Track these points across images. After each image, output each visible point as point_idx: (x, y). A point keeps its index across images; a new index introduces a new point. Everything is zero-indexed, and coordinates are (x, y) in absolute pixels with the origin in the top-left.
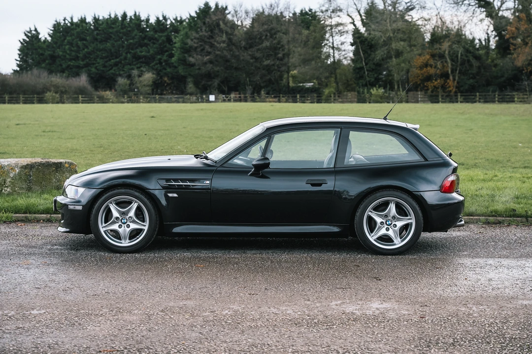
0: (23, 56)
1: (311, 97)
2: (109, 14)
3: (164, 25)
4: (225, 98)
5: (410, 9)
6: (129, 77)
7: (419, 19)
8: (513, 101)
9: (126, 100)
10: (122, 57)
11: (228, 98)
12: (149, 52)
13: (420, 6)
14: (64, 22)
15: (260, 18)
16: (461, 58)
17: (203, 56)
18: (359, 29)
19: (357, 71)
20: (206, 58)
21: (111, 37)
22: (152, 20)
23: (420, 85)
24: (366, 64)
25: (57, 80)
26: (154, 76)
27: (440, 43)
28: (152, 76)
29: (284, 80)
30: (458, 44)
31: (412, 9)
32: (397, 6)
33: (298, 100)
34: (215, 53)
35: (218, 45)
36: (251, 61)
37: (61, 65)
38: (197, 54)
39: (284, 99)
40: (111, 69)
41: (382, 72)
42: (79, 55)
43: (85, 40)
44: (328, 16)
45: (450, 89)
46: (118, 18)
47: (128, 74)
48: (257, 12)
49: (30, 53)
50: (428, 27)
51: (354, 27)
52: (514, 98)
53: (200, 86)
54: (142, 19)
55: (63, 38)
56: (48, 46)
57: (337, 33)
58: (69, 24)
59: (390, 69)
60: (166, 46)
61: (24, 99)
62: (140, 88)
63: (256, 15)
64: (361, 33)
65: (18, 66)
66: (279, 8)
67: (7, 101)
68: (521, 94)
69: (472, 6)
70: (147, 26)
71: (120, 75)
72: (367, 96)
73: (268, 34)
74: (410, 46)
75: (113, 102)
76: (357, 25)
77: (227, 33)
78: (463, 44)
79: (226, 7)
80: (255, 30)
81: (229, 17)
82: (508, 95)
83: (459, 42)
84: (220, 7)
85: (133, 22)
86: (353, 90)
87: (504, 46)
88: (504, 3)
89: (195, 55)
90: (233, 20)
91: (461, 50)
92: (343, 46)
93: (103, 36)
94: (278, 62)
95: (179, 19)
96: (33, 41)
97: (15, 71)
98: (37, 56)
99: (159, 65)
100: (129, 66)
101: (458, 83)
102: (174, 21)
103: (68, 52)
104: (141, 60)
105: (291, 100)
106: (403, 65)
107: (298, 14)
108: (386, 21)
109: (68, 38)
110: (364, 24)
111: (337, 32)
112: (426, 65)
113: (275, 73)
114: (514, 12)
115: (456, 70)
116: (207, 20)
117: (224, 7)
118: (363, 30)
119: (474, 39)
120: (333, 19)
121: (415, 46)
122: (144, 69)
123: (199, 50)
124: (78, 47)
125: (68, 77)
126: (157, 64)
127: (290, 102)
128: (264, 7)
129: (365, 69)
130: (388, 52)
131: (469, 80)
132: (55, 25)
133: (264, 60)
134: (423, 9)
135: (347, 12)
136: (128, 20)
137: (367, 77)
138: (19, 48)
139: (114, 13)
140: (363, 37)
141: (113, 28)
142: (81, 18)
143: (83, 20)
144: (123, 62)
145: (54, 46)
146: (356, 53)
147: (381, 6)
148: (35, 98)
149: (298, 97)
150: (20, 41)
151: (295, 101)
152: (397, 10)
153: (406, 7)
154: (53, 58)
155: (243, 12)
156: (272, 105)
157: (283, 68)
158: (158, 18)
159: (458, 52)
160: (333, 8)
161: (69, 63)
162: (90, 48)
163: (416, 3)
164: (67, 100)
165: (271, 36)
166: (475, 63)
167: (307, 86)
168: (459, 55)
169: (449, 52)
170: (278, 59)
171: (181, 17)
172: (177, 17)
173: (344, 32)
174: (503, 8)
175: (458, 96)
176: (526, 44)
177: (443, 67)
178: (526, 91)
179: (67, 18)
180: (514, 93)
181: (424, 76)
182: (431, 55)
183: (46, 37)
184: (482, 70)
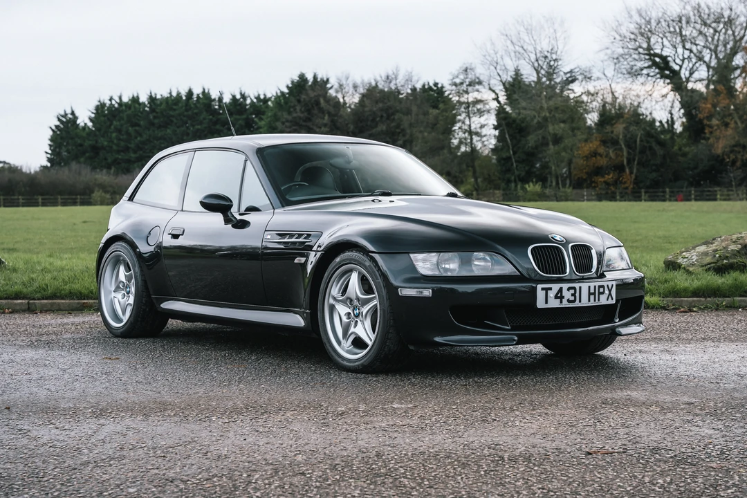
0: (56, 148)
2: (169, 91)
3: (243, 105)
5: (570, 81)
7: (582, 93)
8: (715, 200)
13: (583, 76)
14: (109, 102)
15: (373, 95)
16: (640, 144)
18: (505, 107)
19: (503, 162)
21: (172, 121)
22: (227, 99)
23: (585, 180)
24: (514, 153)
25: (102, 177)
27: (612, 125)
30: (636, 126)
31: (573, 81)
32: (553, 78)
37: (106, 159)
41: (536, 165)
42: (129, 145)
43: (139, 125)
44: (463, 91)
45: (627, 185)
46: (181, 97)
48: (368, 85)
49: (65, 144)
50: (595, 104)
51: (498, 105)
52: (716, 195)
54: (213, 97)
55: (108, 123)
56: (88, 134)
57: (474, 113)
58: (116, 106)
59: (546, 159)
61: (63, 200)
63: (367, 90)
64: (507, 113)
65: (49, 160)
66: (398, 81)
67: (40, 204)
68: (725, 190)
69: (652, 76)
70: (219, 106)
72: (520, 193)
73: (385, 115)
74: (573, 130)
76: (502, 103)
77: (329, 113)
78: (643, 126)
79: (328, 80)
80: (366, 109)
81: (332, 92)
82: (709, 191)
83: (637, 123)
84: (319, 80)
85: (201, 101)
86: (497, 187)
87: (696, 127)
88: (693, 73)
90: (336, 97)
91: (640, 134)
92: (483, 129)
93: (162, 120)
95: (262, 97)
96: (68, 128)
97: (45, 168)
98: (74, 148)
101: (636, 179)
102: (255, 100)
103: (115, 141)
106: (563, 154)
107: (418, 90)
108: (540, 96)
109: (115, 123)
110: (510, 101)
111: (476, 111)
112: (595, 154)
114: (708, 84)
115: (634, 160)
116: (303, 97)
117: (325, 79)
118: (508, 109)
119: (654, 120)
120: (471, 94)
124: (128, 134)
125: (116, 174)
128: (379, 79)
129: (513, 160)
130: (543, 138)
131: (651, 173)
132: (97, 106)
134: (588, 80)
135: (489, 84)
136: (195, 99)
137: (516, 171)
138: (50, 137)
139: (176, 91)
140: (510, 118)
141: (175, 110)
142: (133, 97)
143: (135, 100)
145: (97, 133)
146: (500, 139)
147: (532, 78)
148: (78, 199)
150: (51, 128)
152: (553, 83)
153: (565, 79)
154: (96, 149)
155: (351, 86)
158: (234, 97)
159: (637, 136)
160: (470, 80)
161: (117, 156)
162: (145, 136)
163: (578, 73)
165: (388, 118)
166: (660, 151)
168: (638, 140)
169: (625, 136)
171: (265, 95)
172: (259, 95)
173: (484, 111)
174: (691, 79)
175: (640, 192)
176: (727, 125)
177: (617, 156)
178: (732, 186)
179: (114, 97)
180: (716, 189)
181: (593, 168)
182: (602, 141)
183: (85, 122)
184: (668, 161)
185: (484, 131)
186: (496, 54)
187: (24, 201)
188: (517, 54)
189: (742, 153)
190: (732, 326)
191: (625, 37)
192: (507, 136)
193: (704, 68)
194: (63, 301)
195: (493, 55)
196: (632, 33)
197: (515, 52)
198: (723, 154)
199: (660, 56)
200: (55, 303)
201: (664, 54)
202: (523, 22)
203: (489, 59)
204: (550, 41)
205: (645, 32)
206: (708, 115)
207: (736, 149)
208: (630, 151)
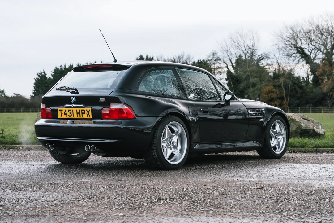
0: (37, 88)
2: (86, 63)
5: (261, 59)
7: (266, 65)
8: (321, 112)
13: (266, 57)
14: (60, 68)
16: (291, 88)
18: (231, 70)
24: (235, 91)
27: (279, 79)
31: (262, 59)
32: (253, 57)
41: (244, 96)
44: (212, 63)
45: (285, 106)
49: (41, 86)
50: (271, 69)
51: (228, 69)
52: (321, 110)
55: (59, 77)
56: (51, 82)
57: (217, 73)
58: (63, 69)
59: (249, 94)
64: (232, 73)
65: (34, 93)
66: (184, 59)
68: (325, 108)
69: (298, 57)
74: (261, 81)
76: (229, 68)
78: (292, 79)
79: (153, 58)
82: (318, 109)
83: (289, 78)
84: (149, 58)
87: (316, 81)
88: (316, 56)
91: (290, 83)
92: (221, 80)
96: (42, 79)
97: (32, 97)
98: (44, 88)
101: (289, 102)
106: (256, 92)
107: (196, 63)
108: (246, 66)
110: (234, 68)
112: (270, 92)
114: (323, 61)
115: (288, 95)
117: (152, 58)
118: (233, 71)
119: (299, 77)
120: (216, 65)
121: (263, 80)
128: (175, 58)
130: (248, 84)
131: (296, 100)
132: (55, 69)
134: (268, 58)
135: (223, 60)
138: (34, 83)
139: (89, 63)
140: (233, 75)
142: (70, 65)
146: (229, 85)
147: (244, 57)
150: (35, 79)
152: (253, 60)
153: (259, 58)
159: (289, 84)
160: (216, 58)
163: (264, 56)
166: (299, 91)
168: (290, 86)
169: (284, 84)
173: (221, 72)
174: (316, 58)
175: (287, 109)
176: (329, 79)
177: (280, 93)
178: (328, 106)
179: (62, 66)
180: (321, 108)
181: (270, 98)
182: (273, 86)
183: (50, 76)
184: (304, 95)
186: (227, 46)
188: (237, 47)
191: (285, 39)
192: (232, 83)
193: (321, 53)
195: (226, 47)
196: (288, 38)
197: (236, 46)
199: (300, 48)
201: (302, 47)
202: (239, 32)
203: (224, 49)
204: (251, 41)
205: (295, 37)
206: (321, 74)
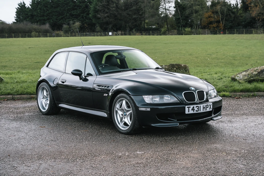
0: (18, 15)
1: (157, 33)
4: (116, 34)
6: (69, 24)
8: (252, 33)
9: (70, 35)
10: (65, 15)
11: (118, 34)
12: (77, 12)
16: (226, 13)
17: (104, 14)
19: (177, 20)
20: (106, 15)
21: (59, 5)
23: (206, 26)
24: (181, 17)
25: (35, 26)
26: (80, 24)
27: (216, 6)
28: (79, 24)
29: (142, 25)
30: (224, 7)
33: (151, 34)
34: (110, 12)
35: (111, 9)
36: (127, 16)
37: (36, 19)
38: (102, 13)
39: (144, 34)
40: (60, 21)
41: (189, 20)
42: (45, 14)
43: (47, 7)
45: (221, 28)
47: (68, 23)
49: (21, 14)
52: (252, 32)
53: (103, 28)
55: (37, 6)
56: (30, 10)
59: (192, 19)
60: (85, 10)
61: (21, 35)
62: (74, 30)
64: (179, 2)
65: (16, 20)
67: (13, 36)
68: (256, 30)
71: (64, 24)
72: (183, 31)
73: (135, 3)
74: (202, 8)
75: (63, 37)
77: (115, 3)
78: (227, 7)
82: (250, 30)
86: (175, 29)
87: (246, 7)
89: (100, 14)
91: (226, 9)
92: (170, 8)
93: (56, 5)
94: (139, 16)
96: (22, 8)
97: (14, 22)
98: (25, 15)
99: (82, 19)
100: (68, 19)
101: (224, 25)
104: (74, 16)
105: (148, 34)
106: (199, 17)
109: (39, 6)
111: (167, 2)
112: (210, 17)
113: (138, 22)
115: (224, 19)
119: (231, 4)
122: (76, 21)
123: (102, 11)
124: (44, 10)
125: (40, 25)
126: (81, 18)
127: (147, 35)
129: (181, 19)
130: (192, 11)
131: (230, 23)
133: (133, 15)
137: (182, 23)
138: (16, 12)
140: (180, 4)
141: (60, 1)
144: (65, 17)
145: (33, 10)
146: (176, 11)
148: (27, 35)
149: (151, 33)
150: (16, 8)
151: (150, 35)
154: (32, 16)
156: (142, 37)
157: (142, 19)
159: (225, 10)
161: (40, 18)
162: (50, 11)
164: (42, 36)
165: (136, 4)
166: (233, 16)
167: (153, 27)
168: (225, 12)
169: (220, 10)
170: (139, 15)
173: (170, 2)
175: (226, 31)
176: (256, 6)
177: (217, 17)
178: (258, 28)
180: (252, 29)
181: (209, 22)
182: (212, 12)
183: (28, 6)
184: (236, 19)
185: (171, 9)
187: (7, 36)
189: (262, 16)
190: (253, 107)
192: (179, 11)
194: (24, 96)
198: (255, 16)
200: (22, 97)
206: (250, 3)
207: (260, 15)
208: (222, 16)
